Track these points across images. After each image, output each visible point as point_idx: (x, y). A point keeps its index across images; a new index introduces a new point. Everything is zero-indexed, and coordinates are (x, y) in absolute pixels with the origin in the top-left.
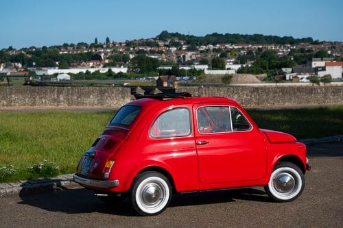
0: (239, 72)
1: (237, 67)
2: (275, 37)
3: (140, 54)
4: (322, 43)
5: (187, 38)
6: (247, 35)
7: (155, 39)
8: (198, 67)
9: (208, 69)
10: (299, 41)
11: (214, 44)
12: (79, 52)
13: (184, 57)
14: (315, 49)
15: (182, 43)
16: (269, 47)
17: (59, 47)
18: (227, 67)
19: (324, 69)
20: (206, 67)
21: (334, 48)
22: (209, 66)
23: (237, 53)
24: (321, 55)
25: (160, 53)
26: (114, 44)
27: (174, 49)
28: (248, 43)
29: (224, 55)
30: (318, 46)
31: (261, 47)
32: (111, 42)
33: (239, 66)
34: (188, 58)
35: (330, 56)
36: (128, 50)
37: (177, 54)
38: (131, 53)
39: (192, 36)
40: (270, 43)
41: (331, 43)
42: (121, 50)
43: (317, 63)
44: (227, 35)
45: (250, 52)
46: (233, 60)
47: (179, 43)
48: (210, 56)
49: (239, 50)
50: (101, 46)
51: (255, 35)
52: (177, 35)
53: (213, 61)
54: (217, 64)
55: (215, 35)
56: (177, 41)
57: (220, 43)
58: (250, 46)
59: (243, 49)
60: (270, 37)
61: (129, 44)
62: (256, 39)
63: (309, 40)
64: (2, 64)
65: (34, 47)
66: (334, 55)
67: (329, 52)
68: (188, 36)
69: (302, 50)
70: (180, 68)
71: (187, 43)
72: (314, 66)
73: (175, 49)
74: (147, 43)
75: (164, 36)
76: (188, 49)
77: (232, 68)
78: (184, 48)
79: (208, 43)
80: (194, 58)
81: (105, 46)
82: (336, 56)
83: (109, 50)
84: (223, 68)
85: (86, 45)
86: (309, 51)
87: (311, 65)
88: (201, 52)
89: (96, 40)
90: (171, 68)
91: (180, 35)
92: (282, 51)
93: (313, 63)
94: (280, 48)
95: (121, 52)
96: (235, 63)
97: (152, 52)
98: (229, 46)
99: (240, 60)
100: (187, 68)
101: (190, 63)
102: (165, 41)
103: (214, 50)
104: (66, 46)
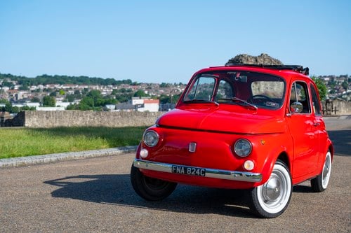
0: (68, 108)
2: (99, 79)
4: (140, 84)
5: (19, 79)
6: (73, 77)
8: (30, 105)
9: (40, 106)
10: (119, 83)
11: (44, 85)
13: (16, 95)
14: (134, 89)
15: (14, 83)
16: (94, 88)
18: (57, 104)
19: (143, 106)
20: (37, 104)
21: (150, 88)
22: (40, 103)
23: (66, 93)
24: (139, 94)
27: (6, 89)
28: (75, 84)
29: (53, 94)
30: (136, 87)
31: (86, 87)
33: (68, 104)
34: (20, 97)
35: (147, 95)
37: (10, 93)
39: (24, 77)
40: (95, 84)
41: (148, 84)
43: (136, 101)
44: (56, 76)
45: (77, 92)
46: (62, 99)
47: (11, 83)
48: (40, 96)
49: (67, 90)
51: (82, 77)
52: (9, 76)
53: (45, 99)
54: (47, 102)
55: (45, 76)
56: (9, 81)
57: (50, 84)
58: (77, 86)
59: (71, 89)
60: (95, 79)
62: (82, 80)
63: (129, 82)
66: (150, 94)
67: (146, 92)
68: (20, 77)
69: (123, 91)
70: (14, 106)
71: (20, 83)
72: (134, 103)
73: (8, 88)
76: (20, 89)
77: (61, 105)
78: (16, 87)
79: (39, 84)
80: (26, 97)
82: (152, 96)
84: (53, 105)
86: (129, 91)
87: (131, 102)
88: (32, 91)
90: (4, 106)
91: (12, 76)
92: (105, 91)
93: (133, 101)
94: (104, 88)
96: (64, 101)
98: (58, 86)
99: (69, 98)
100: (19, 106)
101: (22, 101)
103: (45, 90)
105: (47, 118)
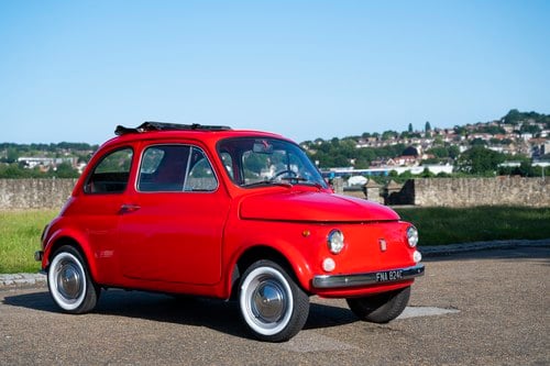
3: (476, 146)
7: (499, 122)
12: (385, 144)
13: (543, 147)
15: (541, 126)
17: (356, 139)
25: (507, 142)
26: (437, 131)
27: (527, 137)
32: (433, 129)
34: (548, 150)
36: (458, 139)
37: (533, 144)
38: (462, 144)
42: (447, 140)
47: (536, 127)
50: (418, 135)
52: (532, 115)
56: (532, 123)
61: (458, 131)
64: (272, 167)
65: (320, 140)
70: (534, 165)
71: (549, 127)
73: (530, 136)
74: (488, 129)
75: (512, 117)
78: (544, 134)
81: (423, 135)
83: (428, 141)
85: (395, 134)
89: (410, 125)
90: (519, 165)
91: (537, 115)
95: (447, 144)
97: (494, 142)
102: (514, 124)
104: (366, 136)
105: (454, 190)
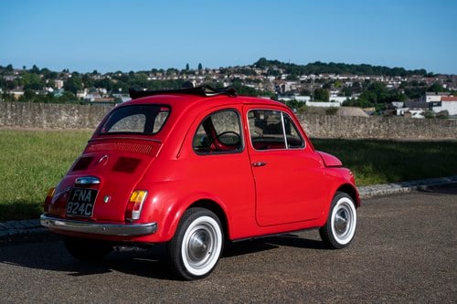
0: (344, 104)
1: (343, 99)
2: (385, 67)
3: (235, 83)
4: (437, 76)
5: (287, 67)
6: (353, 65)
7: (252, 67)
8: (299, 98)
9: (311, 101)
10: (410, 73)
11: (317, 74)
12: (169, 78)
13: (283, 86)
14: (429, 82)
15: (282, 72)
16: (378, 79)
17: (147, 73)
18: (331, 99)
19: (439, 104)
20: (308, 98)
21: (451, 81)
22: (311, 97)
23: (342, 85)
24: (435, 89)
25: (257, 82)
26: (207, 71)
27: (272, 78)
28: (354, 74)
29: (327, 86)
30: (433, 79)
31: (368, 78)
32: (204, 68)
33: (345, 98)
34: (287, 89)
35: (445, 90)
36: (223, 77)
37: (275, 83)
38: (225, 81)
39: (293, 65)
40: (379, 75)
41: (447, 76)
42: (214, 78)
43: (431, 98)
44: (331, 64)
45: (356, 84)
46: (337, 92)
47: (278, 71)
48: (311, 87)
49: (344, 81)
50: (193, 73)
51: (362, 65)
52: (276, 63)
53: (316, 92)
54: (320, 96)
55: (318, 64)
56: (276, 69)
57: (322, 73)
58: (356, 77)
59: (348, 80)
60: (379, 68)
61: (223, 71)
62: (363, 69)
63: (422, 72)
64: (86, 90)
65: (120, 72)
66: (450, 89)
67: (445, 86)
68: (288, 64)
69: (414, 83)
70: (280, 99)
71: (287, 72)
72: (428, 101)
73: (274, 78)
74: (243, 71)
75: (262, 63)
76: (288, 79)
77: (336, 100)
78: (284, 77)
79: (310, 73)
80: (294, 88)
81: (197, 73)
82: (453, 91)
83: (201, 78)
84: (326, 100)
85: (176, 71)
86: (422, 84)
87: (425, 99)
88: (303, 82)
89: (188, 65)
91: (279, 63)
92: (392, 84)
93: (428, 97)
94: (390, 79)
95: (214, 80)
96: (339, 95)
97: (249, 81)
98: (332, 76)
99: (345, 92)
100: (286, 99)
101: (290, 94)
102: (263, 69)
103: (317, 80)
104: (154, 71)
105: (321, 124)
